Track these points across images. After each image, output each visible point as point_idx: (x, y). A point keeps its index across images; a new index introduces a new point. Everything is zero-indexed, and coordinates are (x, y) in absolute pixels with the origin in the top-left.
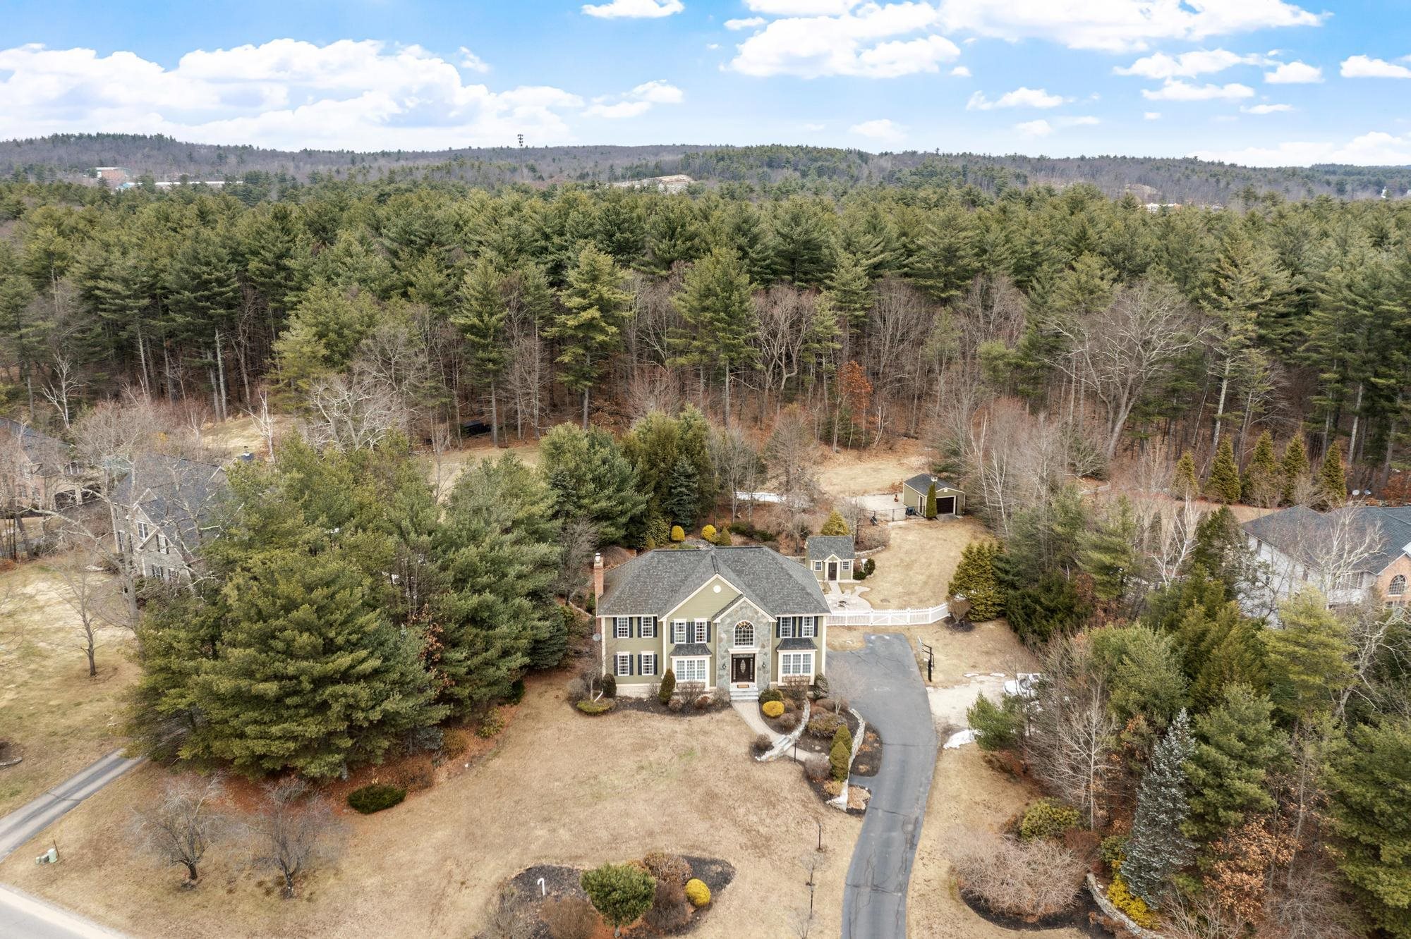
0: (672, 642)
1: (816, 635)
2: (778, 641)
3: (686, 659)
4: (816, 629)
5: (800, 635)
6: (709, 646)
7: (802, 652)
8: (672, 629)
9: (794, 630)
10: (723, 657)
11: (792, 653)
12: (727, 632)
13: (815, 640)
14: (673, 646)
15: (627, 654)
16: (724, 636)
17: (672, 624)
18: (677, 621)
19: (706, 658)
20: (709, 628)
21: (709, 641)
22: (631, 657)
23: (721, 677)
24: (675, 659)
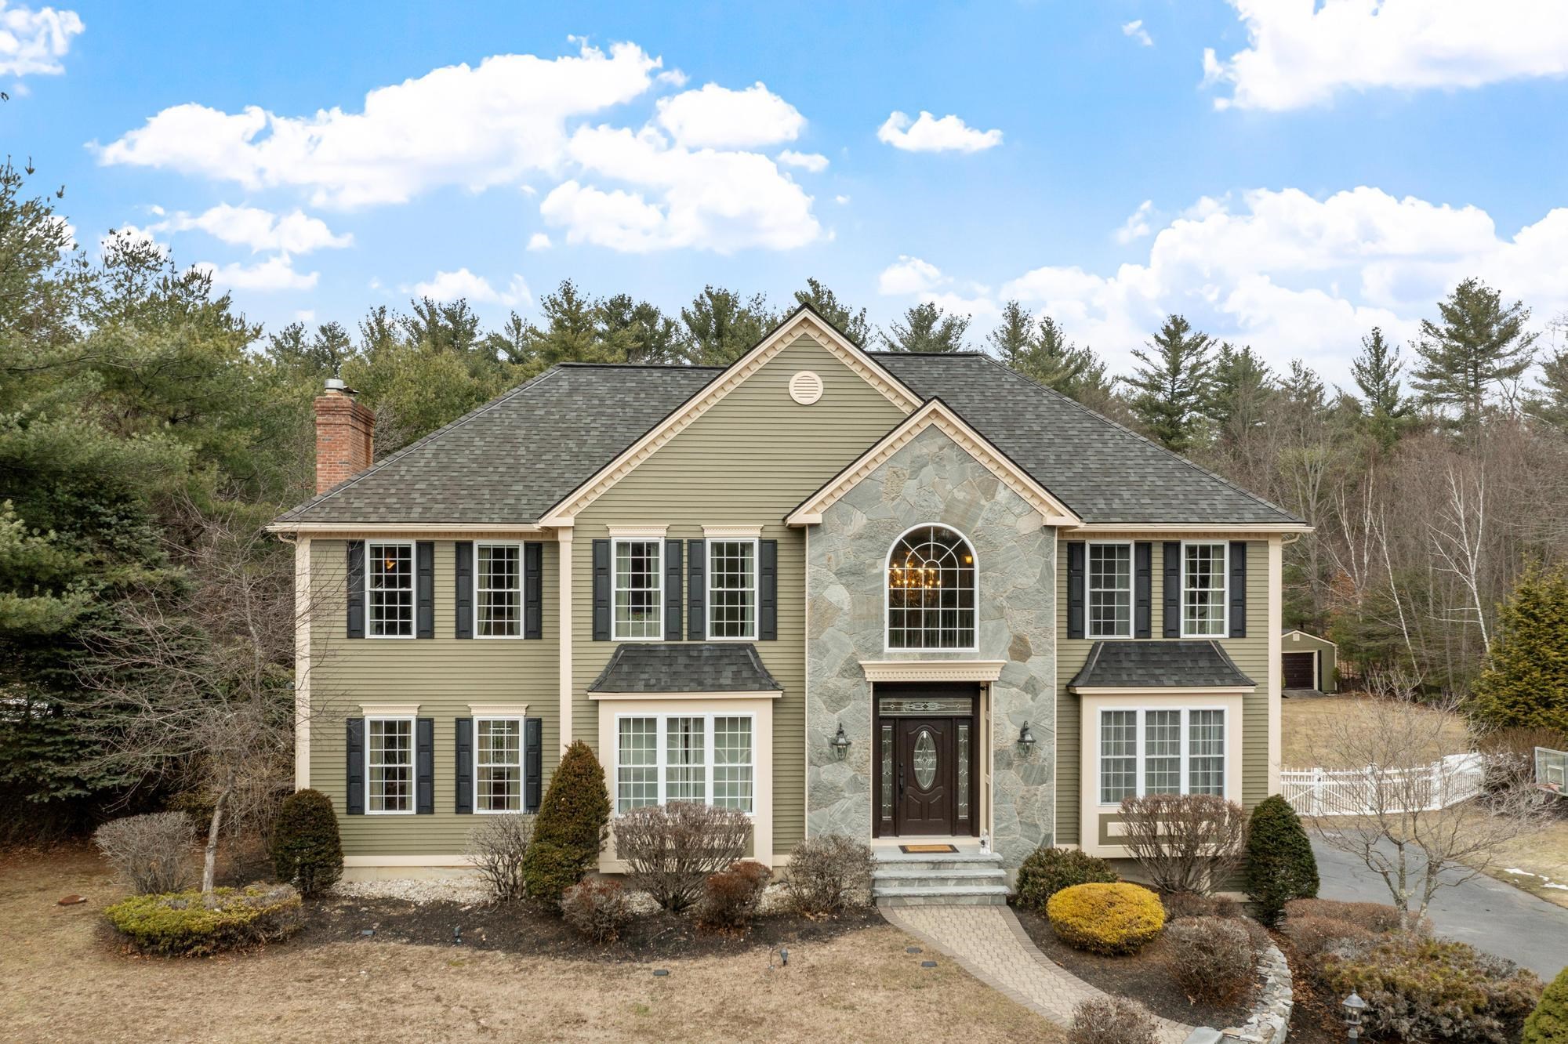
0: (600, 633)
1: (1239, 630)
2: (1080, 650)
3: (662, 709)
4: (1239, 602)
5: (1171, 629)
6: (771, 655)
7: (1185, 702)
8: (601, 571)
9: (1144, 603)
10: (836, 701)
11: (1141, 702)
12: (852, 575)
13: (1236, 652)
14: (604, 653)
15: (406, 712)
16: (838, 594)
17: (600, 547)
18: (621, 533)
19: (759, 712)
20: (769, 572)
21: (769, 633)
22: (426, 726)
23: (828, 794)
24: (612, 714)
